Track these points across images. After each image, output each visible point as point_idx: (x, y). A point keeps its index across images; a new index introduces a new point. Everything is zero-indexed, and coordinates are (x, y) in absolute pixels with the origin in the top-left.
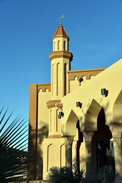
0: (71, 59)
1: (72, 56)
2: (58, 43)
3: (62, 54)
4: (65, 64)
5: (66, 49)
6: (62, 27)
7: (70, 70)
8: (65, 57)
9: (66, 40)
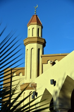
0: (44, 45)
1: (45, 42)
2: (32, 30)
3: (36, 40)
4: (39, 50)
5: (40, 35)
6: (37, 16)
7: (43, 54)
8: (38, 42)
9: (40, 27)
